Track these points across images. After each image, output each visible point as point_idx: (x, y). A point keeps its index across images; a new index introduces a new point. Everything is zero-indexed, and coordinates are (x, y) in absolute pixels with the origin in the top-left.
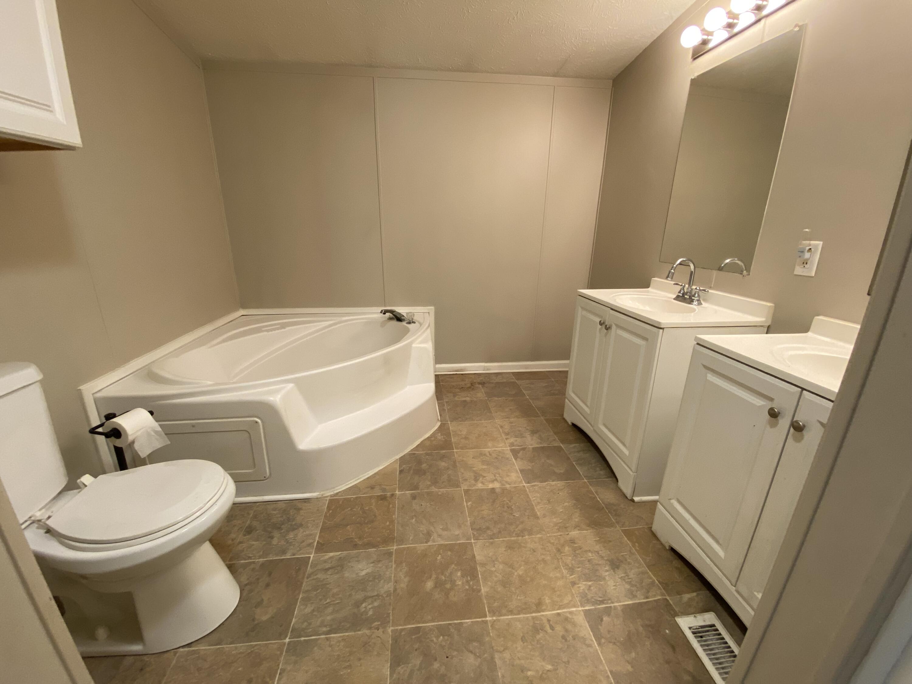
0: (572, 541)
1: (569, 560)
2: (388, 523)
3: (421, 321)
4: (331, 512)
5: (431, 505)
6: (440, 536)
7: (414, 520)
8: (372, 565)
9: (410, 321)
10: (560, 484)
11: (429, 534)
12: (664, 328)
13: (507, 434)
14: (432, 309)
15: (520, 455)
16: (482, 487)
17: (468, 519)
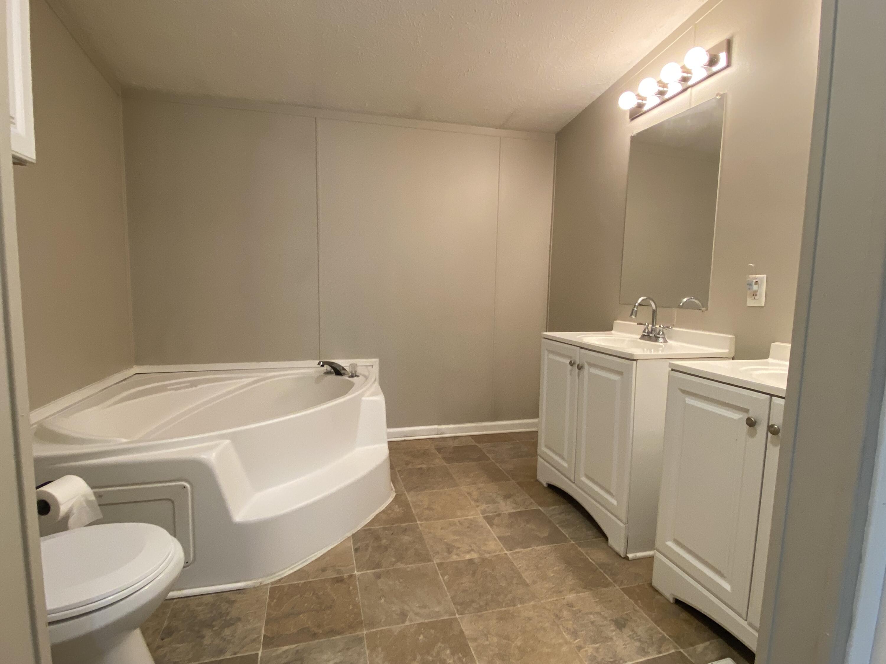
0: (570, 605)
1: (570, 625)
2: (351, 607)
3: (366, 374)
4: (275, 601)
5: (401, 583)
6: (417, 614)
7: (383, 601)
8: (340, 654)
9: (353, 374)
10: (546, 547)
11: (403, 615)
12: (637, 360)
13: (477, 501)
14: (375, 361)
15: (496, 521)
16: (456, 559)
17: (448, 594)
